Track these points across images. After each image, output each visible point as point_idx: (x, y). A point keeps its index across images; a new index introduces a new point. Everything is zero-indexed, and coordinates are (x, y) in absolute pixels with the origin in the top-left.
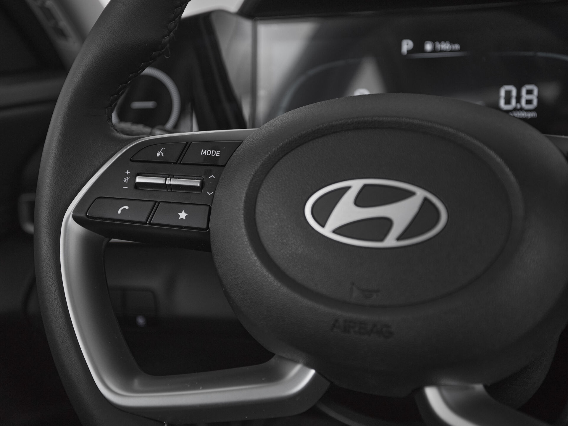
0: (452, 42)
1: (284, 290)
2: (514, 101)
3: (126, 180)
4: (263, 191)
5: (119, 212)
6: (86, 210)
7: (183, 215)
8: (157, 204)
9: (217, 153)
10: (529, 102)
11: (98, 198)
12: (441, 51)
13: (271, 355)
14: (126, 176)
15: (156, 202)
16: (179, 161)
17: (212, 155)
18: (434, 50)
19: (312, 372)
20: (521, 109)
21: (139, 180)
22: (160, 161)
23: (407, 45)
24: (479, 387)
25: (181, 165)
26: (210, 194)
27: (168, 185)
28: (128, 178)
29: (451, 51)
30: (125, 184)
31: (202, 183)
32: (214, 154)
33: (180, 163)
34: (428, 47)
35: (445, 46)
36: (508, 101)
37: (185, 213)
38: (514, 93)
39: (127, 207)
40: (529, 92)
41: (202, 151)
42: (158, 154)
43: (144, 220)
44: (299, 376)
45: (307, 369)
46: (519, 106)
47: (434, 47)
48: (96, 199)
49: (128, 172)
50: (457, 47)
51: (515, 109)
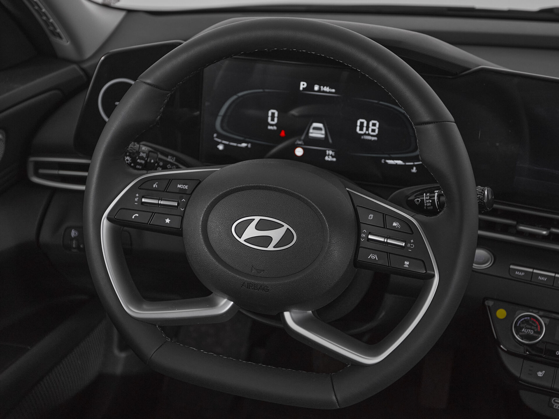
0: (331, 87)
1: (221, 267)
2: (365, 129)
3: (136, 199)
4: (211, 216)
5: (133, 217)
6: (115, 215)
7: (168, 221)
8: (154, 214)
9: (186, 187)
10: (373, 131)
11: (121, 209)
12: (324, 92)
13: (212, 293)
14: (136, 197)
15: (153, 213)
16: (165, 190)
17: (184, 188)
18: (319, 91)
19: (232, 303)
20: (369, 135)
21: (143, 200)
22: (155, 190)
23: (303, 85)
24: (310, 312)
25: (167, 193)
26: (182, 210)
27: (160, 204)
28: (137, 198)
29: (330, 92)
30: (136, 202)
31: (178, 204)
32: (184, 187)
33: (166, 191)
34: (316, 88)
35: (326, 89)
36: (361, 129)
37: (169, 219)
38: (365, 124)
39: (137, 215)
40: (374, 125)
41: (178, 185)
42: (154, 186)
43: (147, 222)
44: (225, 305)
45: (230, 301)
46: (367, 132)
47: (320, 88)
48: (119, 210)
49: (137, 195)
50: (333, 90)
51: (365, 134)
